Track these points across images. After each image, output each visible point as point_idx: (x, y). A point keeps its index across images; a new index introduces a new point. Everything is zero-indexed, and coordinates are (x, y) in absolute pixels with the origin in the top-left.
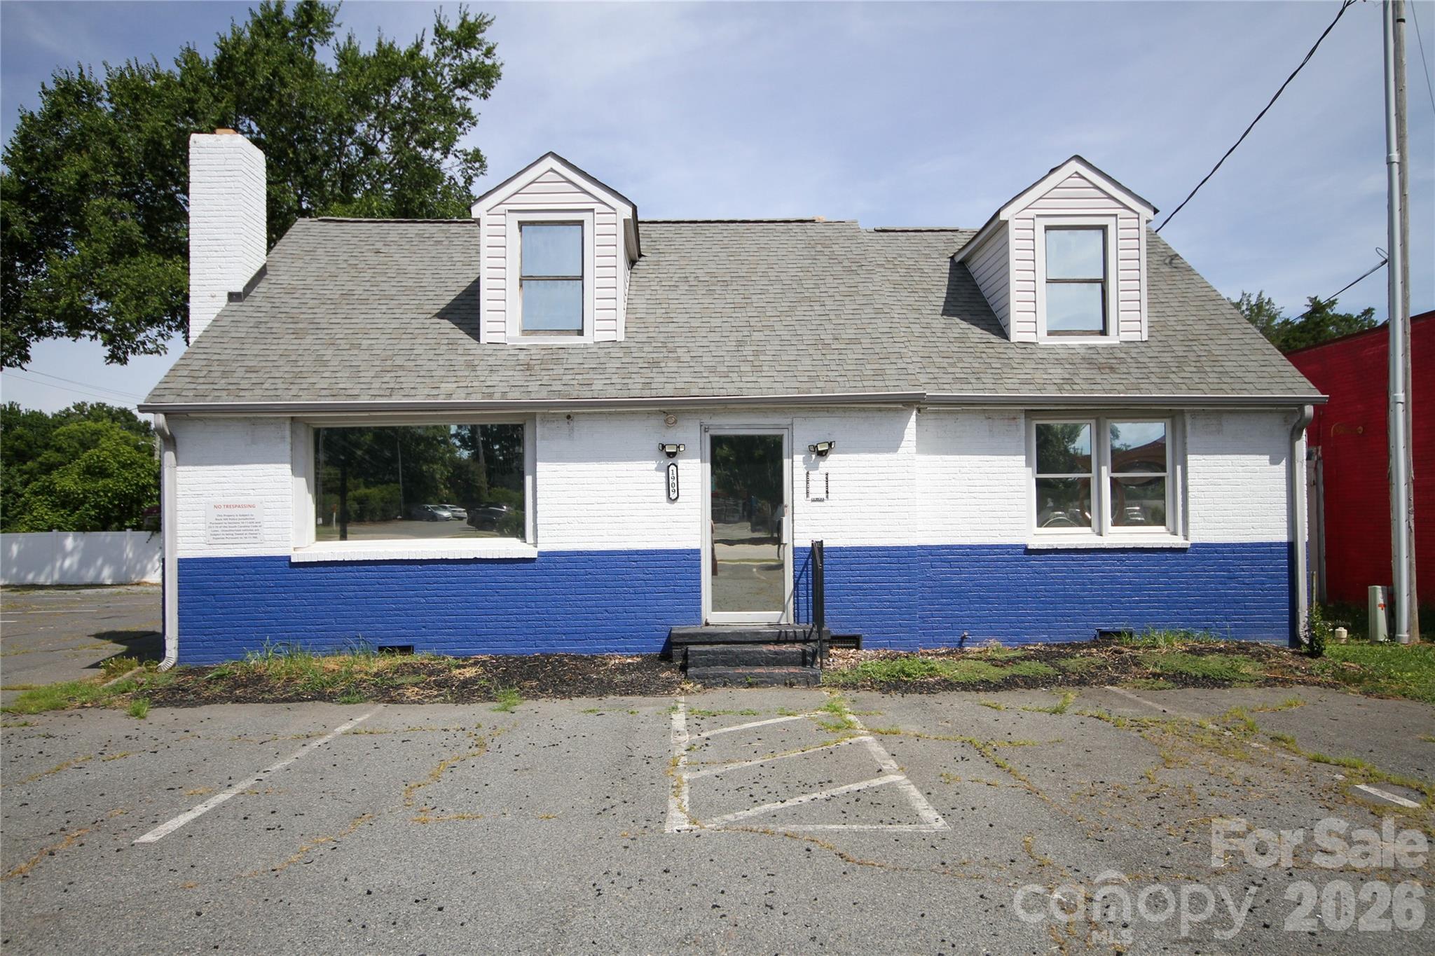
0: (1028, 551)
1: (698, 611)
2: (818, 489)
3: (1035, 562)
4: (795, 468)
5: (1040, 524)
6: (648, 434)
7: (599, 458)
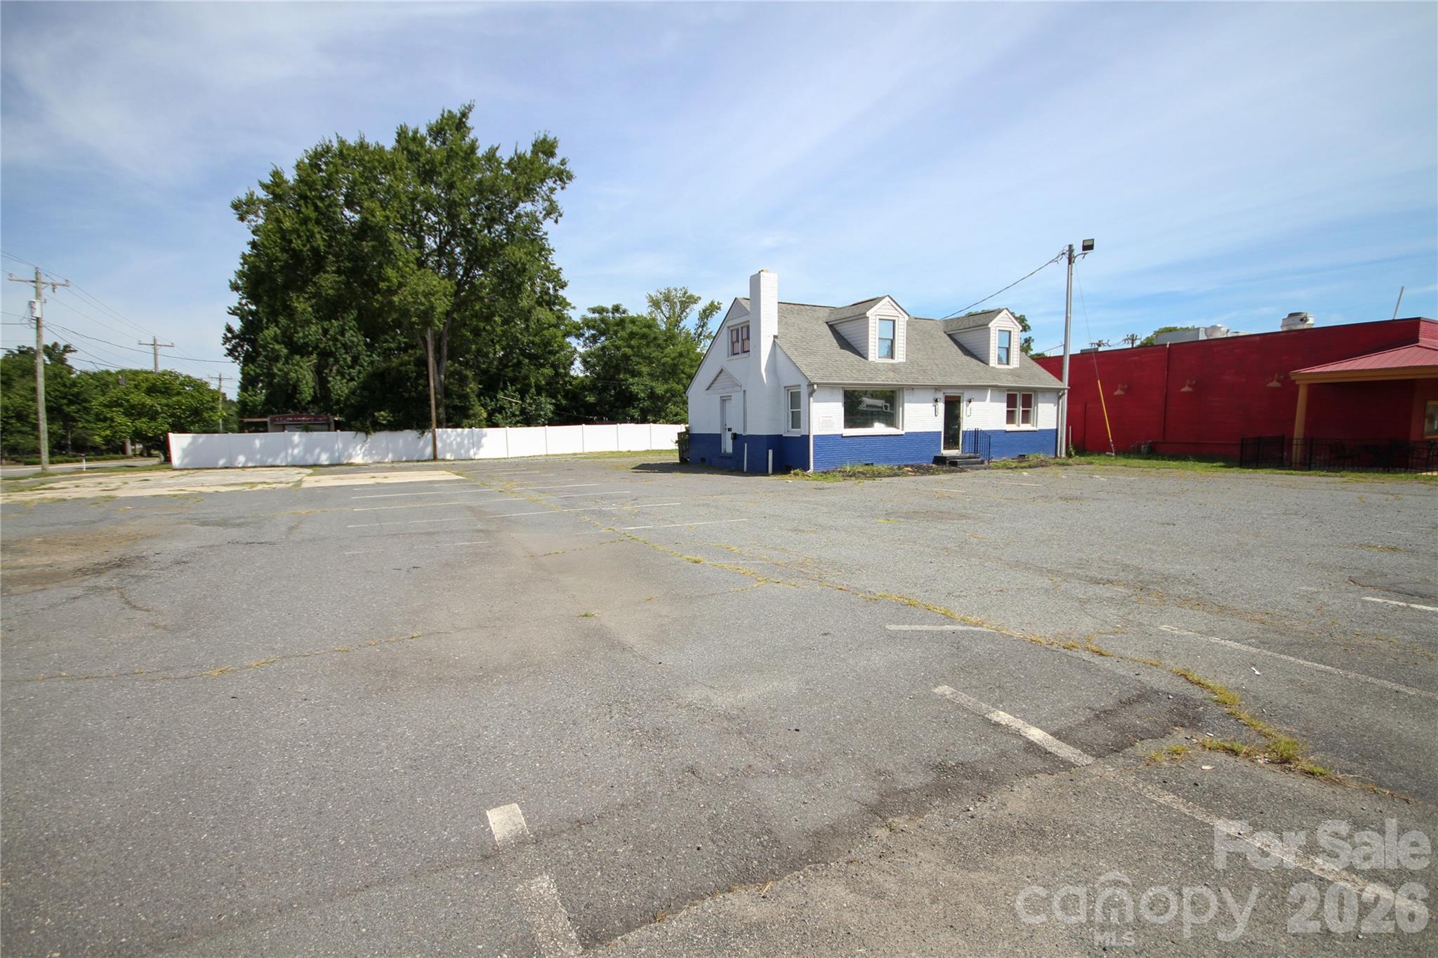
0: (1006, 432)
1: (940, 450)
2: (968, 414)
3: (1008, 435)
4: (963, 405)
5: (1007, 423)
6: (931, 395)
7: (916, 402)
